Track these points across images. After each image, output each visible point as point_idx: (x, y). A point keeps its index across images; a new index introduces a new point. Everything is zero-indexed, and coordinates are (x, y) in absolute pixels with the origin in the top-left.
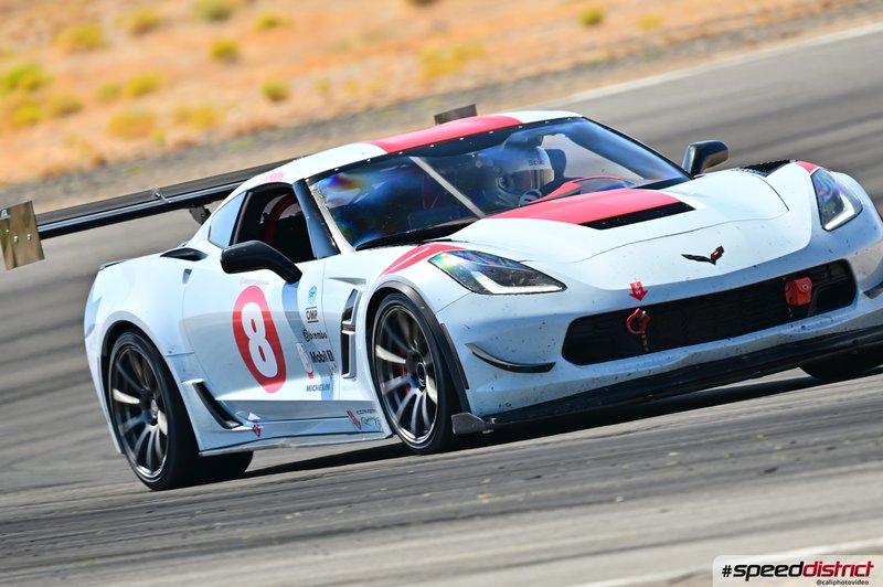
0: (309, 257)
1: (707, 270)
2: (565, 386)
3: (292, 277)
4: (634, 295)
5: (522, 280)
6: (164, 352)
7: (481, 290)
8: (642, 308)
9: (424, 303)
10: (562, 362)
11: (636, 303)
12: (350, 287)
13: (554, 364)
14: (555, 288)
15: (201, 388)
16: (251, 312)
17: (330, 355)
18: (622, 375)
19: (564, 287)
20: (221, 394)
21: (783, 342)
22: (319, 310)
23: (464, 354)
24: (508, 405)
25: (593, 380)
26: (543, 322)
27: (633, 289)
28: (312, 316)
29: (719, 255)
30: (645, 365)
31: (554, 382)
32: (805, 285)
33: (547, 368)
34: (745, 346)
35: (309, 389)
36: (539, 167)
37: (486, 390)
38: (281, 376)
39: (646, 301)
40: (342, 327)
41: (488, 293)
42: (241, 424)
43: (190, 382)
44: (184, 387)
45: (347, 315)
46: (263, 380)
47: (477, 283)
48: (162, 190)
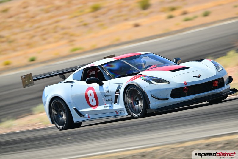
0: (105, 80)
1: (198, 79)
2: (171, 103)
3: (101, 84)
4: (185, 84)
5: (161, 81)
6: (66, 102)
7: (153, 84)
8: (187, 87)
9: (140, 87)
10: (170, 98)
11: (185, 86)
12: (118, 85)
13: (168, 98)
14: (168, 83)
15: (75, 109)
16: (90, 92)
17: (111, 100)
18: (183, 100)
19: (170, 83)
20: (80, 110)
21: (213, 94)
22: (109, 91)
23: (149, 97)
24: (159, 107)
25: (177, 101)
26: (166, 90)
27: (184, 83)
28: (107, 92)
29: (200, 76)
30: (187, 98)
31: (169, 102)
32: (217, 82)
33: (167, 99)
34: (206, 94)
35: (105, 107)
36: (142, 63)
37: (154, 104)
38: (97, 105)
39: (187, 85)
40: (116, 93)
41: (154, 84)
42: (85, 116)
43: (73, 108)
44: (72, 109)
45: (118, 91)
46: (92, 106)
47: (151, 82)
48: (54, 72)
